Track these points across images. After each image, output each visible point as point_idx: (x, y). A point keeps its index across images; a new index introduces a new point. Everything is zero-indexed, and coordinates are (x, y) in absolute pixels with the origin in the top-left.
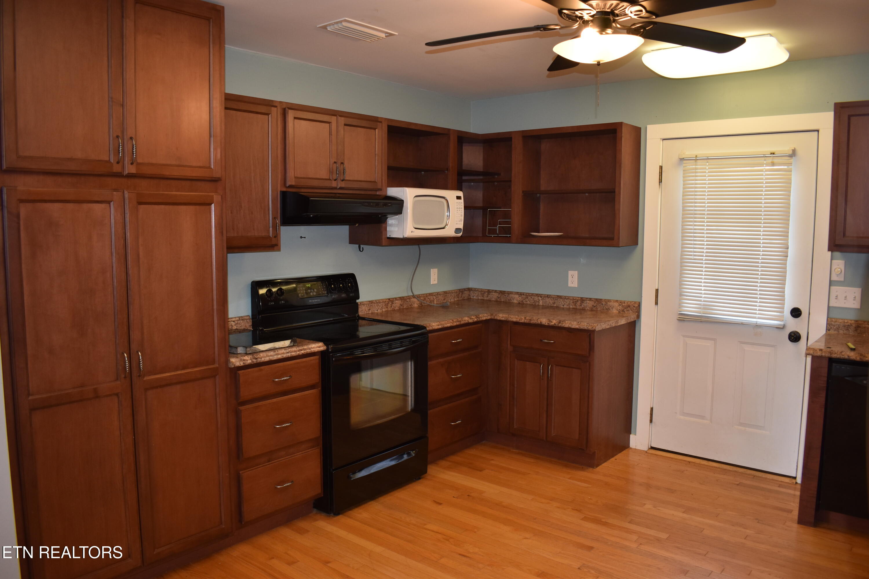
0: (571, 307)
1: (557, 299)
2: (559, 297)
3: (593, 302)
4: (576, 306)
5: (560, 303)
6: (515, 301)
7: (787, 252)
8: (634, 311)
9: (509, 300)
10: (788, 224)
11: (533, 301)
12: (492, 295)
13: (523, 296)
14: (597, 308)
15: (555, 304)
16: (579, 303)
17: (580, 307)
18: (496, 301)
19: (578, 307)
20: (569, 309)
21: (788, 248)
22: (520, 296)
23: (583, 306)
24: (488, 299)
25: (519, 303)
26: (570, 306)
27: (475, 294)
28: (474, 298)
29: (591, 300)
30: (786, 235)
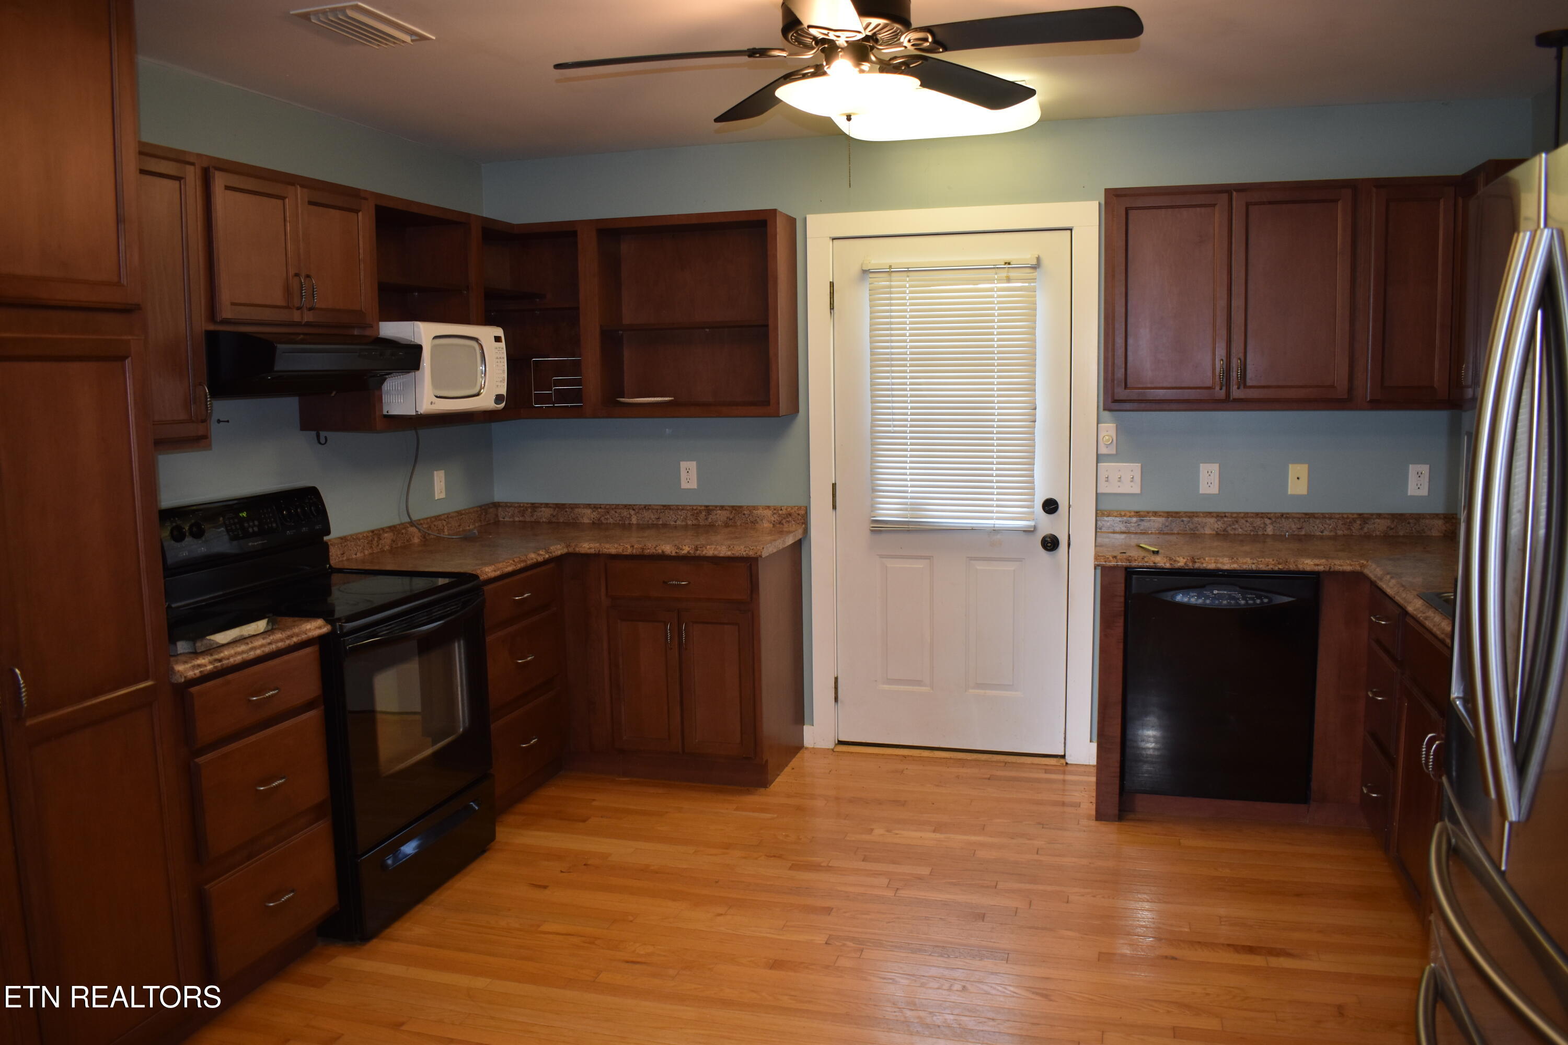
0: (689, 523)
1: (662, 511)
2: (667, 507)
3: (728, 512)
4: (699, 520)
5: (670, 518)
6: (586, 521)
7: (1035, 415)
8: (798, 522)
9: (574, 519)
10: (1035, 372)
11: (619, 518)
12: (541, 511)
13: (599, 510)
14: (734, 520)
15: (661, 520)
16: (704, 516)
17: (706, 521)
18: (550, 523)
19: (702, 523)
20: (686, 527)
21: (1035, 409)
22: (594, 511)
23: (710, 520)
24: (533, 519)
25: (594, 523)
26: (688, 521)
27: (507, 512)
28: (505, 520)
29: (724, 509)
30: (1031, 388)
